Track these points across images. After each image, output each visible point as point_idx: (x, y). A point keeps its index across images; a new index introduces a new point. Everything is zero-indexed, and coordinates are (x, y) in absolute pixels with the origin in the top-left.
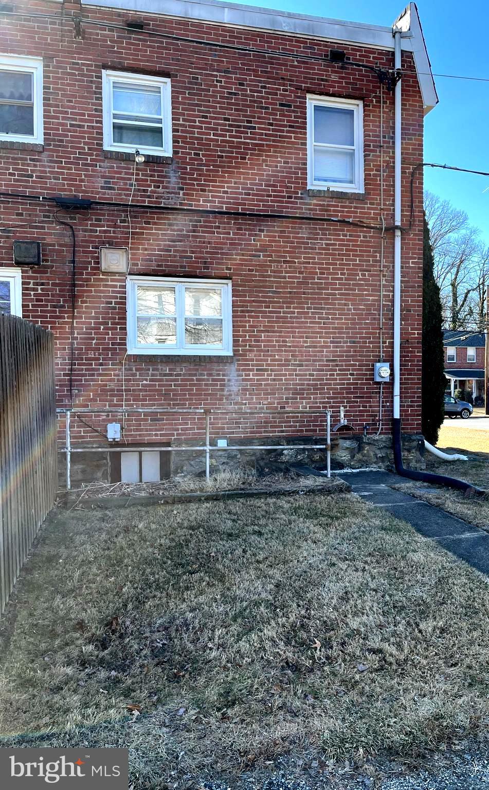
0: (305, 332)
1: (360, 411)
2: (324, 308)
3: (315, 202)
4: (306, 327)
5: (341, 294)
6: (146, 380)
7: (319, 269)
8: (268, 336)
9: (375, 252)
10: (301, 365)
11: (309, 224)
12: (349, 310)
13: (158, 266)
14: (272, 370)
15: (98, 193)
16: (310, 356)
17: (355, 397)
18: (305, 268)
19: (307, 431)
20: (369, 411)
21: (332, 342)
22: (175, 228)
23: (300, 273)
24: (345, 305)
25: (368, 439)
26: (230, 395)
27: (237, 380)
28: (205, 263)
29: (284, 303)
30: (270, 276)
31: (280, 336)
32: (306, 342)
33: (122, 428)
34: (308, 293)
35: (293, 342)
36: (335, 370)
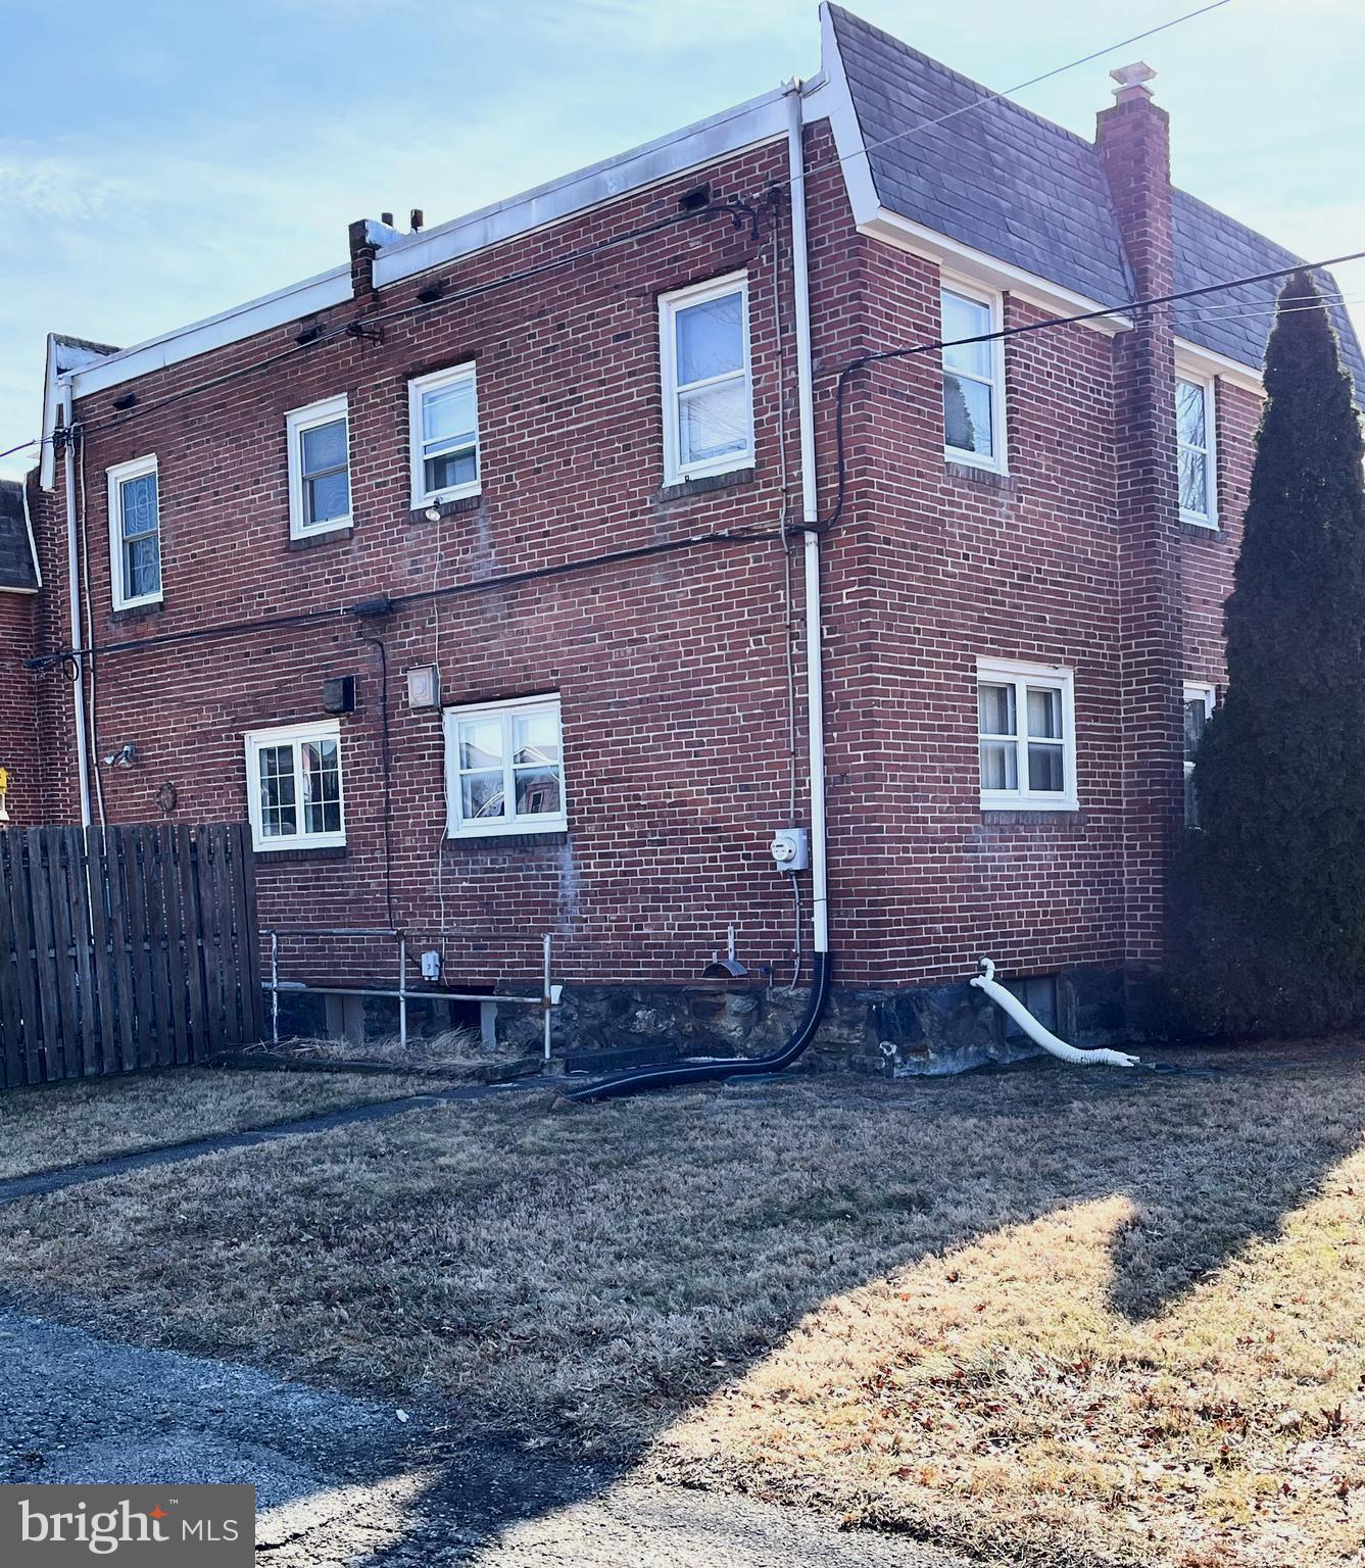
0: (667, 776)
1: (763, 935)
2: (692, 725)
3: (672, 511)
4: (667, 766)
5: (720, 690)
6: (466, 880)
7: (684, 644)
8: (613, 790)
9: (777, 587)
10: (662, 843)
11: (664, 558)
12: (736, 720)
13: (473, 685)
14: (621, 855)
15: (405, 583)
16: (676, 823)
17: (753, 905)
18: (661, 647)
19: (677, 974)
20: (777, 935)
21: (710, 791)
22: (488, 615)
23: (655, 659)
24: (729, 711)
25: (775, 995)
26: (565, 904)
27: (574, 877)
28: (525, 668)
29: (633, 722)
30: (610, 675)
31: (630, 789)
32: (668, 795)
33: (441, 960)
34: (669, 698)
35: (648, 797)
36: (718, 850)
